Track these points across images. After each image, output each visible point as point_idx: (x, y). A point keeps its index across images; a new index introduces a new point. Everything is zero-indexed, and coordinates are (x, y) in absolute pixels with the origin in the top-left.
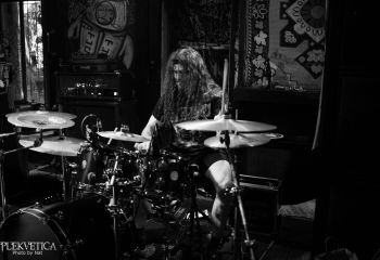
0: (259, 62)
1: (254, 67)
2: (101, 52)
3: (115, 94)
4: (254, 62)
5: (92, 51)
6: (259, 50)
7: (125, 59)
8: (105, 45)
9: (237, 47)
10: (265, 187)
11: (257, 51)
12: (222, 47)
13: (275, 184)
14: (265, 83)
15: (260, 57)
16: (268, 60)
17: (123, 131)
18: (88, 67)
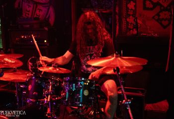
0: (131, 20)
1: (127, 23)
2: (35, 16)
3: (45, 41)
4: (128, 20)
5: (30, 16)
6: (130, 13)
7: (50, 20)
8: (37, 12)
9: (117, 11)
10: (137, 94)
11: (129, 13)
12: (108, 11)
13: (143, 92)
14: (135, 32)
15: (131, 17)
16: (136, 18)
17: (54, 67)
18: (28, 26)
